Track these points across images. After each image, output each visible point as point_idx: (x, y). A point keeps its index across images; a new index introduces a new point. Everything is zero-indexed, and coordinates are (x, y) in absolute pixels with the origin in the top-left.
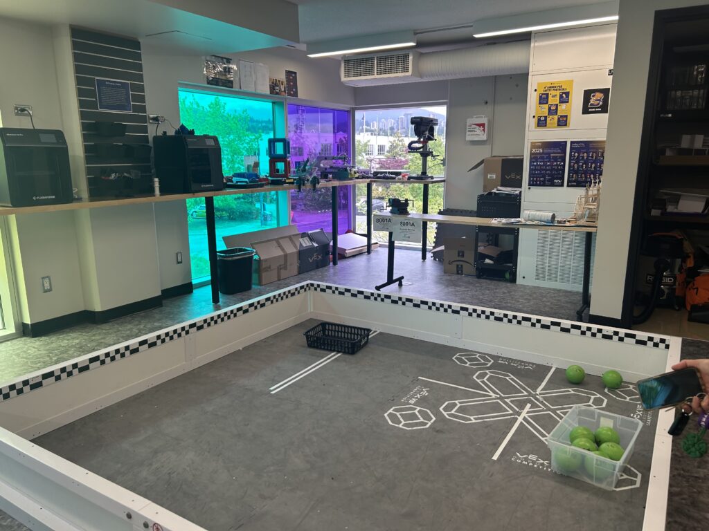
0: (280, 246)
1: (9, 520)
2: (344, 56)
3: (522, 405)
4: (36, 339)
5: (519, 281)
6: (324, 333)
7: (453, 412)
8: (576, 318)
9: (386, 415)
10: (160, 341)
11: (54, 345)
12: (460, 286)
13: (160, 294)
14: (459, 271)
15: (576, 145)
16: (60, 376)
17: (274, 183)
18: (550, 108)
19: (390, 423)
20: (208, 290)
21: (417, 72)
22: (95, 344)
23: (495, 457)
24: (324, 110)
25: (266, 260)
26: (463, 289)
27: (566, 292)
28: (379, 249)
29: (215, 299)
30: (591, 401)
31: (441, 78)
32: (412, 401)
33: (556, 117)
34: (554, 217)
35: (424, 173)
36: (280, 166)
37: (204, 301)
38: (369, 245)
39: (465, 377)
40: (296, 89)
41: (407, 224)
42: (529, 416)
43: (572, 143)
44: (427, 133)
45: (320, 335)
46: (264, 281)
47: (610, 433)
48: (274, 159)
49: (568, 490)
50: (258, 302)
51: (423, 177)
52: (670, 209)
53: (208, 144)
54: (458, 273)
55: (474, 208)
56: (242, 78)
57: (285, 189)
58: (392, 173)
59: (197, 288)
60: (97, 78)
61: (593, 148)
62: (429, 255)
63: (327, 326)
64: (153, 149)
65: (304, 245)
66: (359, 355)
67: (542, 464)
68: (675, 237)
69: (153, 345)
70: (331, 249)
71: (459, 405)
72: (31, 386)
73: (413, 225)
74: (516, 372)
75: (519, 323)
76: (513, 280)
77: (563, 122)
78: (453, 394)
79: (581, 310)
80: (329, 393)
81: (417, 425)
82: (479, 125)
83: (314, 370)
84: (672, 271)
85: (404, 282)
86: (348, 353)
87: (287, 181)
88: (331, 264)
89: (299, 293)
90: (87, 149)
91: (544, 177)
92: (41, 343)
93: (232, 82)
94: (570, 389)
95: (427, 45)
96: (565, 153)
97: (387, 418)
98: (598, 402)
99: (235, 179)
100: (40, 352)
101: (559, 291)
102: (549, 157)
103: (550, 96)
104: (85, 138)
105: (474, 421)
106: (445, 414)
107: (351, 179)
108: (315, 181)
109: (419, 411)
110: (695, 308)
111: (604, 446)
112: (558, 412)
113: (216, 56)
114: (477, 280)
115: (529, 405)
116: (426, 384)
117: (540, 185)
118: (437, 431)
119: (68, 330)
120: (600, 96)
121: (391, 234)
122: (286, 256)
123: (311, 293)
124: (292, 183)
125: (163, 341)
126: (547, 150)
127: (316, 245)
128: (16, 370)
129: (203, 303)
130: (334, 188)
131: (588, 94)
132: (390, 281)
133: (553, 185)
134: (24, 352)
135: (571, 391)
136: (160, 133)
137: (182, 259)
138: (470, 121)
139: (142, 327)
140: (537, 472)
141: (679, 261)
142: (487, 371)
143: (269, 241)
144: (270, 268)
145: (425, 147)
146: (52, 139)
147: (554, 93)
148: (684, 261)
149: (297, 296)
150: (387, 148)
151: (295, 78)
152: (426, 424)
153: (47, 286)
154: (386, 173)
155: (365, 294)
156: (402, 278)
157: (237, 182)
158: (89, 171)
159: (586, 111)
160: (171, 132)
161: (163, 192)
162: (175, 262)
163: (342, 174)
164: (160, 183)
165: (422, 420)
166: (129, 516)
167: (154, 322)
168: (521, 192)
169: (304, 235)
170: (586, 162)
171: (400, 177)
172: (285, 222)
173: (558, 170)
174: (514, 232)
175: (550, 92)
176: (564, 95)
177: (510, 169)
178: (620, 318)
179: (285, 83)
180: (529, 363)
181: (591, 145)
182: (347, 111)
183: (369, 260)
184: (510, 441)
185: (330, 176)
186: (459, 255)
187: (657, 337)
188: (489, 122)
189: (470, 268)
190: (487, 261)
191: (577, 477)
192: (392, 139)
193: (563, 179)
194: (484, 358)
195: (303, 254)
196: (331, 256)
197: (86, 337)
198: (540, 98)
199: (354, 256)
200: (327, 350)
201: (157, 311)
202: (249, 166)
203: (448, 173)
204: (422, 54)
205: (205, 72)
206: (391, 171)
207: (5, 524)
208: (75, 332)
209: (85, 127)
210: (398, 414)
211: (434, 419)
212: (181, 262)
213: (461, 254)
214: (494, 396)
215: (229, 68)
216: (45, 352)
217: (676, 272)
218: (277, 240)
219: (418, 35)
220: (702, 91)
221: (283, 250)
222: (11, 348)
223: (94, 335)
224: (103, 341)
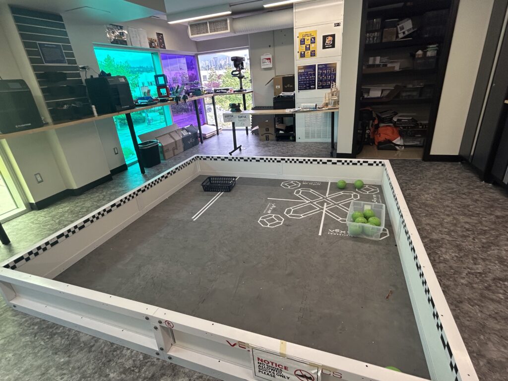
0: (172, 137)
1: (61, 329)
2: (189, 22)
3: (322, 204)
4: (42, 210)
5: (297, 140)
6: (211, 182)
7: (291, 214)
8: (330, 156)
9: (259, 222)
10: (122, 202)
11: (53, 213)
12: (270, 146)
13: (109, 173)
14: (267, 139)
15: (320, 67)
16: (68, 235)
17: (162, 101)
18: (306, 47)
19: (263, 226)
20: (137, 167)
21: (233, 30)
22: (79, 208)
23: (320, 234)
24: (180, 56)
25: (166, 146)
26: (271, 148)
27: (320, 143)
28: (222, 132)
29: (143, 172)
30: (352, 196)
31: (245, 33)
32: (269, 212)
33: (309, 51)
34: (316, 105)
35: (241, 88)
36: (163, 91)
37: (136, 173)
38: (217, 131)
39: (290, 194)
40: (164, 44)
41: (241, 117)
42: (328, 209)
43: (318, 65)
44: (240, 65)
45: (208, 184)
46: (167, 157)
47: (370, 212)
48: (159, 87)
49: (359, 244)
50: (172, 171)
51: (241, 91)
52: (366, 96)
53: (121, 81)
54: (267, 140)
55: (272, 104)
56: (132, 39)
57: (169, 104)
58: (224, 89)
59: (129, 166)
60: (38, 42)
61: (329, 67)
62: (250, 132)
63: (212, 179)
64: (87, 88)
65: (184, 135)
66: (233, 191)
67: (343, 233)
68: (369, 110)
69: (119, 205)
70: (199, 135)
71: (293, 210)
72: (51, 244)
73: (245, 117)
74: (314, 188)
75: (311, 163)
76: (294, 140)
77: (313, 54)
78: (288, 204)
79: (332, 151)
80: (225, 215)
81: (276, 224)
82: (268, 59)
83: (212, 204)
84: (369, 127)
85: (241, 148)
86: (227, 191)
87: (169, 99)
88: (200, 143)
89: (192, 162)
90: (43, 91)
91: (306, 85)
92: (45, 213)
93: (126, 41)
94: (341, 192)
95: (237, 14)
96: (315, 71)
97: (260, 223)
98: (355, 196)
99: (139, 101)
100: (47, 219)
101: (317, 143)
102: (307, 74)
103: (306, 40)
104: (40, 83)
105: (303, 217)
106: (288, 215)
107: (203, 95)
108: (185, 98)
109: (275, 217)
110: (380, 143)
111: (370, 219)
112: (340, 205)
113: (113, 25)
114: (276, 142)
115: (325, 204)
116: (273, 202)
117: (304, 89)
118: (287, 226)
119: (60, 202)
120: (331, 38)
121: (233, 124)
122: (176, 142)
123: (198, 161)
124: (173, 100)
125: (124, 202)
126: (307, 70)
127: (190, 133)
128: (34, 232)
129: (136, 175)
130: (195, 101)
131: (325, 38)
132: (236, 148)
133: (310, 89)
134: (36, 220)
135: (342, 193)
136: (89, 77)
137: (118, 151)
138: (262, 57)
139: (104, 193)
140: (342, 238)
141: (371, 121)
142: (300, 189)
143: (165, 135)
144: (168, 150)
145: (240, 73)
146: (18, 86)
147: (308, 38)
148: (374, 121)
149: (191, 164)
150: (208, 77)
151: (162, 37)
152: (280, 223)
153: (39, 179)
154: (221, 89)
155: (221, 158)
156: (241, 146)
157: (141, 103)
158: (48, 105)
159: (324, 47)
160: (96, 76)
161: (99, 113)
162: (114, 154)
163: (198, 92)
164: (96, 108)
165: (278, 221)
166: (147, 318)
167: (111, 190)
168: (294, 94)
169: (183, 129)
170: (326, 75)
171: (229, 91)
172: (170, 122)
173: (312, 81)
174: (292, 116)
175: (305, 38)
176: (313, 39)
177: (288, 82)
178: (351, 153)
179: (157, 40)
180: (318, 182)
181: (328, 66)
182: (193, 56)
183: (218, 139)
184: (324, 225)
185: (191, 94)
186: (266, 131)
187: (378, 161)
188: (273, 57)
189: (272, 137)
190: (281, 132)
191: (361, 237)
192: (209, 71)
193: (315, 85)
194: (295, 183)
195: (185, 139)
196: (199, 139)
197: (72, 205)
198: (301, 41)
199: (211, 137)
200: (215, 191)
201: (110, 183)
202: (145, 93)
203: (254, 86)
204: (233, 19)
205: (108, 36)
206: (223, 88)
207: (59, 331)
208: (64, 203)
209: (38, 76)
210: (264, 220)
211: (283, 219)
212: (118, 153)
213: (267, 130)
214: (307, 202)
215: (122, 33)
216: (50, 218)
217: (370, 127)
218: (169, 134)
219: (232, 7)
220: (379, 33)
221: (173, 139)
222: (26, 219)
223: (77, 203)
224: (84, 205)
